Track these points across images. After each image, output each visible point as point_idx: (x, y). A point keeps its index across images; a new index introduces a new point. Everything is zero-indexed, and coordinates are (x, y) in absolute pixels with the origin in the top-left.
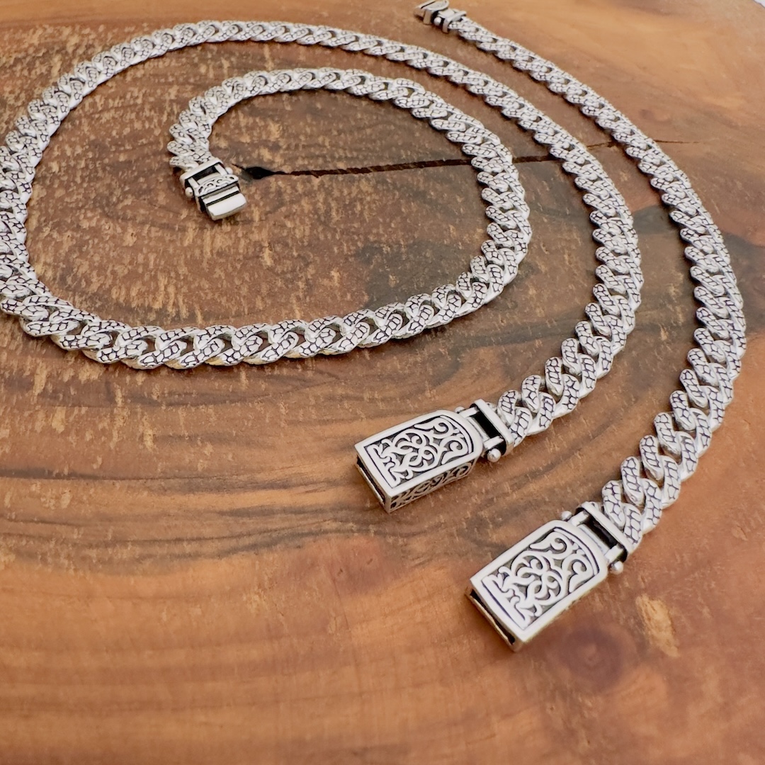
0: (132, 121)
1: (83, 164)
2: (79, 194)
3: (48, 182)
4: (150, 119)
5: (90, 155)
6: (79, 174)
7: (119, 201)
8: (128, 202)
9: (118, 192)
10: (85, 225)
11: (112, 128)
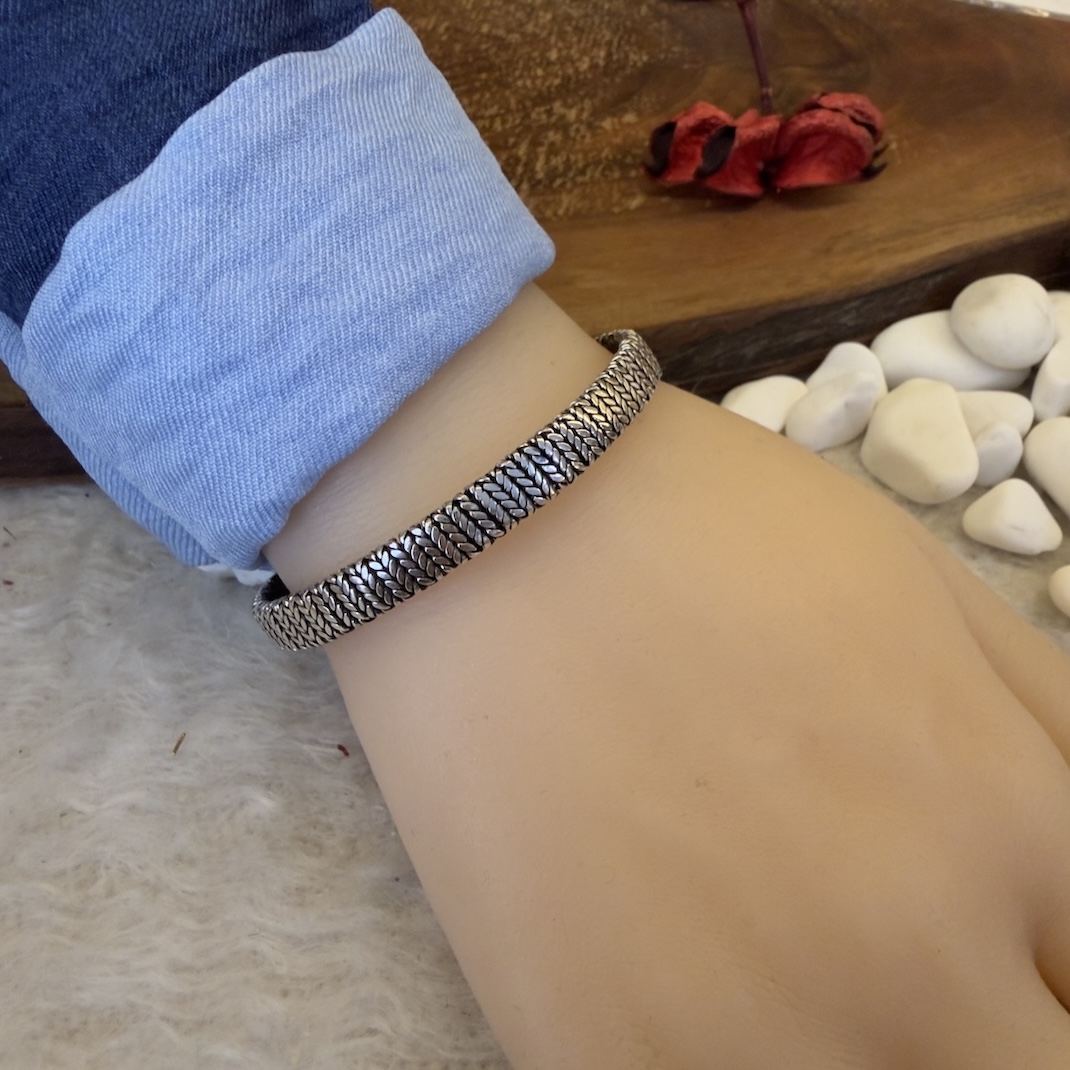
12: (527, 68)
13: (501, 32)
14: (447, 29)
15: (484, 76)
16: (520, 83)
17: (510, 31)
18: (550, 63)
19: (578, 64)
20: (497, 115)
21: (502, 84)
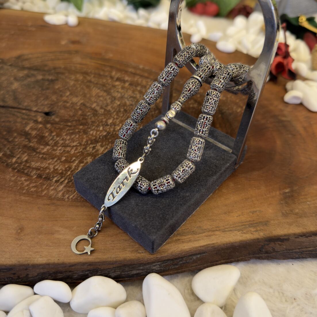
0: (69, 140)
1: (93, 127)
2: (100, 119)
3: (106, 124)
4: (63, 139)
5: (89, 130)
6: (96, 125)
7: (91, 114)
8: (89, 113)
9: (89, 117)
10: (103, 111)
11: (77, 138)
12: (98, 126)
13: (98, 108)
14: (81, 104)
15: (81, 127)
16: (91, 132)
17: (101, 108)
18: (107, 125)
19: (116, 127)
20: (76, 146)
21: (85, 132)
